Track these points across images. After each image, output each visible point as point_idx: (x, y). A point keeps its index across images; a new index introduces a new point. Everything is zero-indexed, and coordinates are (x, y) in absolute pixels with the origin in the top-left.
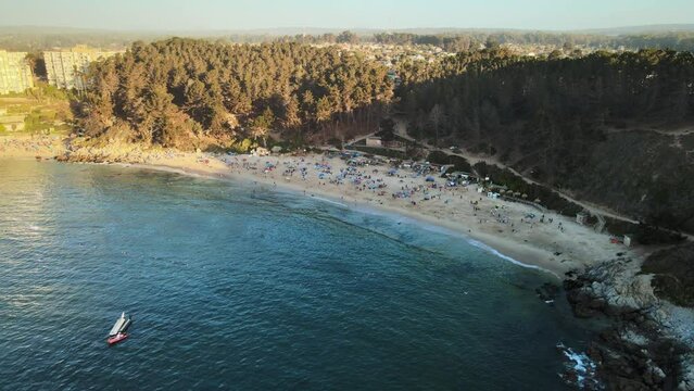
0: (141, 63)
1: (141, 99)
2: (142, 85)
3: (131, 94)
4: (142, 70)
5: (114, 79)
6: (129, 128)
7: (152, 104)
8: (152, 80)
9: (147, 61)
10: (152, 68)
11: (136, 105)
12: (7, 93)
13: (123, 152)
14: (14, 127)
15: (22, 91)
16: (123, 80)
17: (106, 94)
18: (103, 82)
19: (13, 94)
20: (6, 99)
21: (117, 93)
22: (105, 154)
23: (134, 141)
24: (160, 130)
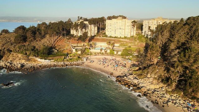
0: (187, 26)
1: (178, 50)
2: (183, 40)
3: (172, 46)
4: (186, 30)
5: (167, 34)
6: (163, 69)
7: (185, 56)
8: (191, 37)
9: (191, 25)
10: (193, 29)
11: (173, 54)
12: (123, 37)
13: (152, 87)
14: (117, 53)
15: (129, 37)
16: (172, 35)
17: (159, 43)
18: (160, 36)
19: (125, 38)
20: (121, 40)
21: (166, 43)
22: (141, 85)
23: (162, 81)
24: (186, 81)
